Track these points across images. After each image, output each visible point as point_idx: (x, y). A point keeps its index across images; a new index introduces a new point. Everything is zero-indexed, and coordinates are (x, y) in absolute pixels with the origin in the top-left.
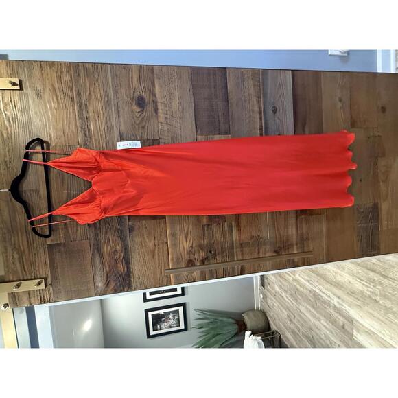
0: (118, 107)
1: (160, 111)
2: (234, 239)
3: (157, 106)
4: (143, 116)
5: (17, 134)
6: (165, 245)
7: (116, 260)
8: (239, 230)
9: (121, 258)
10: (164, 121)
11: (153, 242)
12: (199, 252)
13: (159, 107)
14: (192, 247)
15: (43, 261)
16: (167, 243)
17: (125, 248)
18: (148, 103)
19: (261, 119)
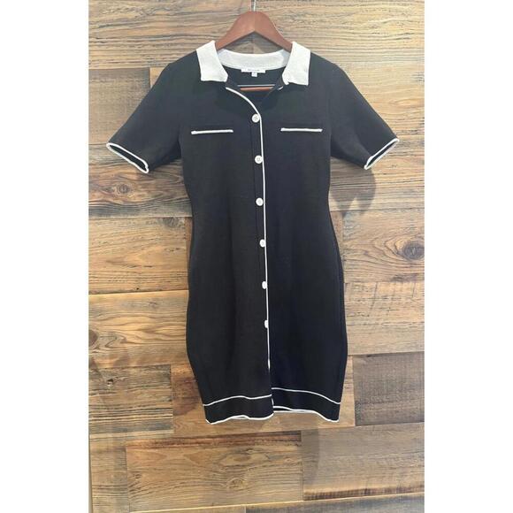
0: (403, 209)
1: (399, 285)
2: (135, 434)
3: (407, 280)
4: (389, 254)
5: (352, 37)
6: (133, 287)
7: (108, 190)
8: (156, 445)
9: (111, 200)
10: (381, 293)
11: (142, 262)
12: (112, 357)
13: (406, 285)
14: (124, 341)
15: (116, 59)
16: (138, 290)
17: (131, 209)
18: (412, 265)
19: (389, 491)
